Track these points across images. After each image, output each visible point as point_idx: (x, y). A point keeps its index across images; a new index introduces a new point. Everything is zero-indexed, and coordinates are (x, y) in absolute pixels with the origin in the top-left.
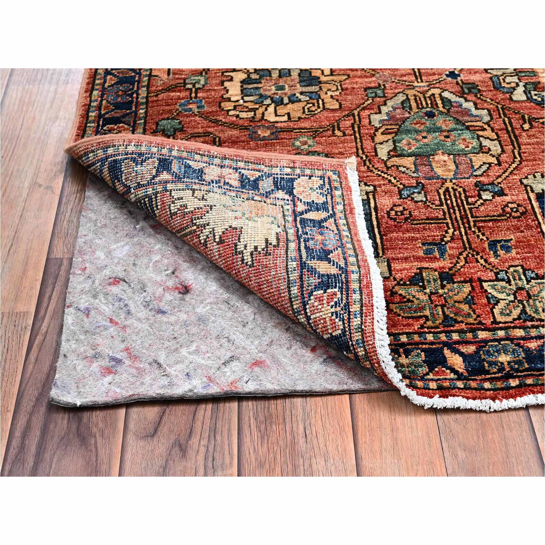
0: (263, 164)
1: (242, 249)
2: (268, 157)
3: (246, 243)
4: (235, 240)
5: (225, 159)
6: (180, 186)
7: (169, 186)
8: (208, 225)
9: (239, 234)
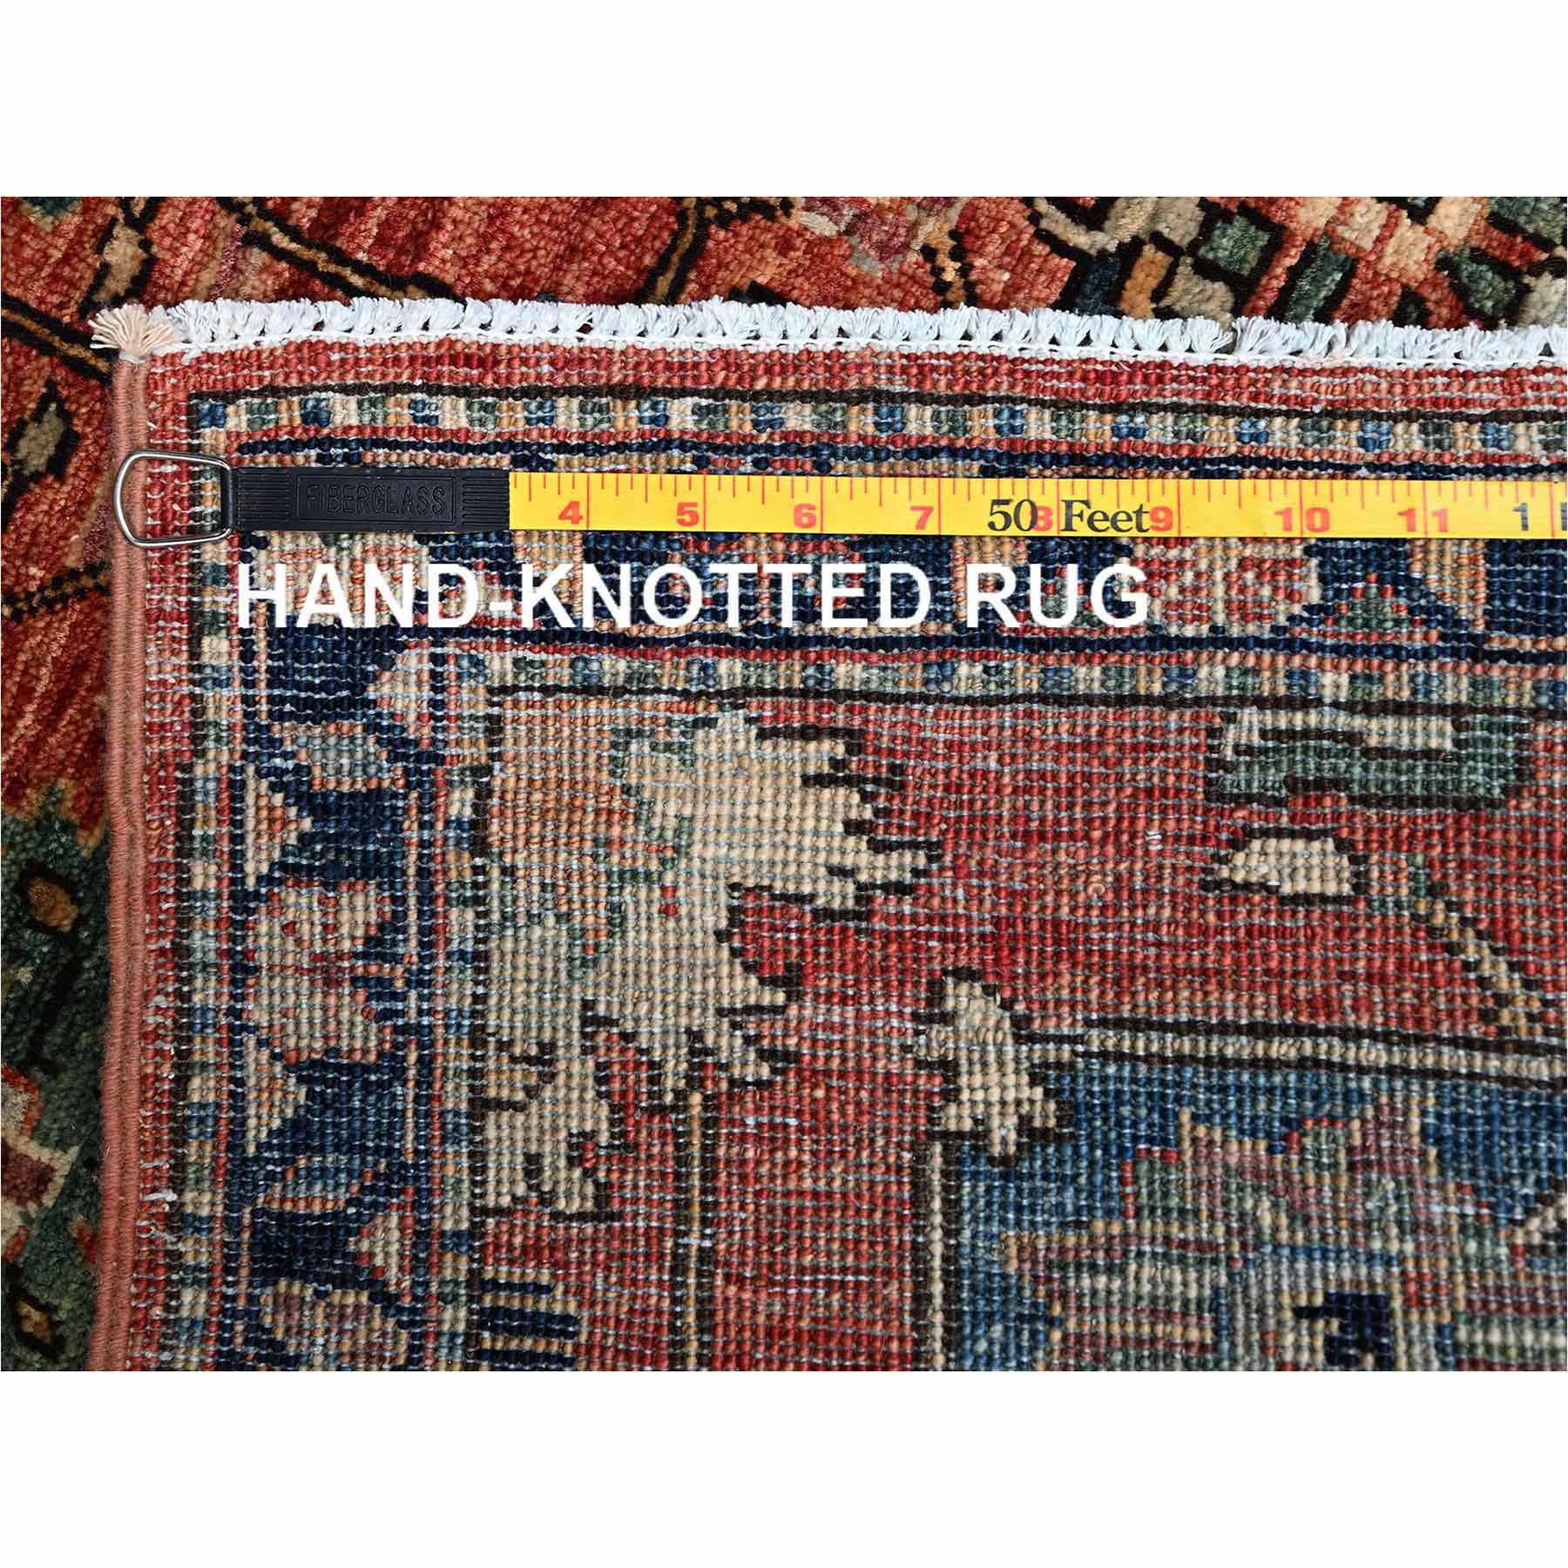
0: (188, 768)
1: (851, 888)
2: (137, 744)
3: (822, 871)
4: (801, 917)
5: (180, 952)
6: (454, 1163)
7: (453, 1217)
8: (695, 1036)
9: (773, 897)
